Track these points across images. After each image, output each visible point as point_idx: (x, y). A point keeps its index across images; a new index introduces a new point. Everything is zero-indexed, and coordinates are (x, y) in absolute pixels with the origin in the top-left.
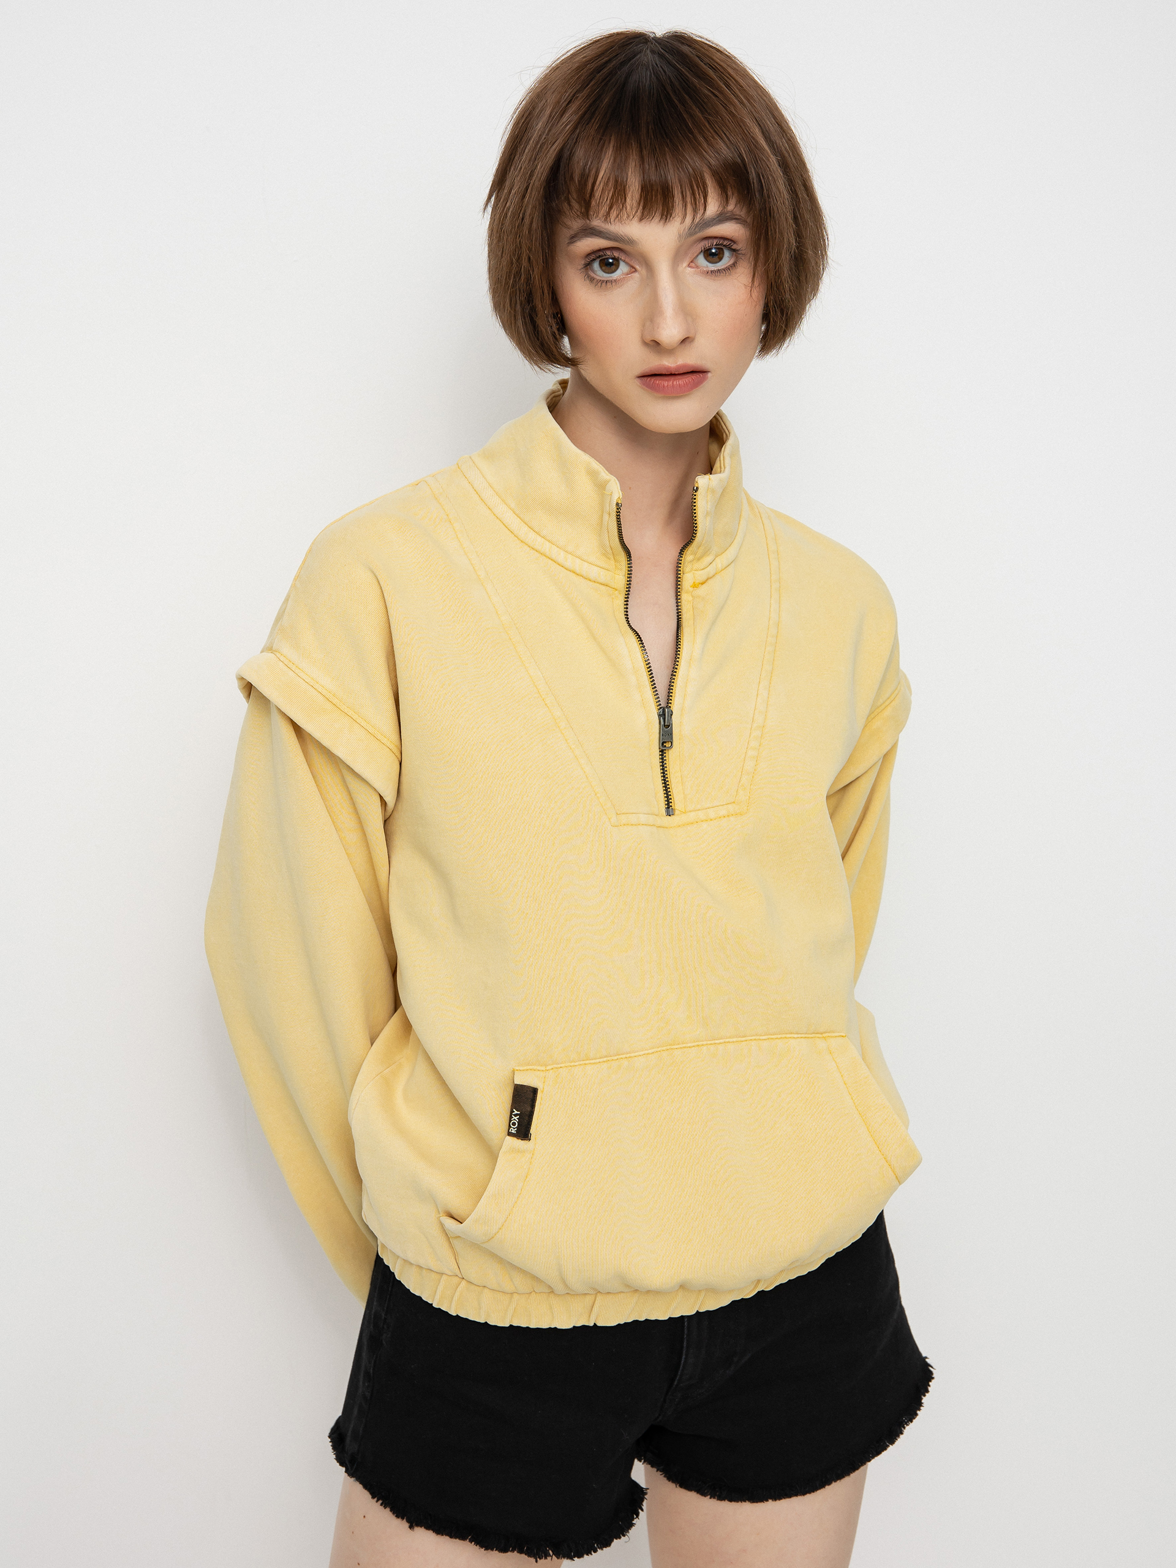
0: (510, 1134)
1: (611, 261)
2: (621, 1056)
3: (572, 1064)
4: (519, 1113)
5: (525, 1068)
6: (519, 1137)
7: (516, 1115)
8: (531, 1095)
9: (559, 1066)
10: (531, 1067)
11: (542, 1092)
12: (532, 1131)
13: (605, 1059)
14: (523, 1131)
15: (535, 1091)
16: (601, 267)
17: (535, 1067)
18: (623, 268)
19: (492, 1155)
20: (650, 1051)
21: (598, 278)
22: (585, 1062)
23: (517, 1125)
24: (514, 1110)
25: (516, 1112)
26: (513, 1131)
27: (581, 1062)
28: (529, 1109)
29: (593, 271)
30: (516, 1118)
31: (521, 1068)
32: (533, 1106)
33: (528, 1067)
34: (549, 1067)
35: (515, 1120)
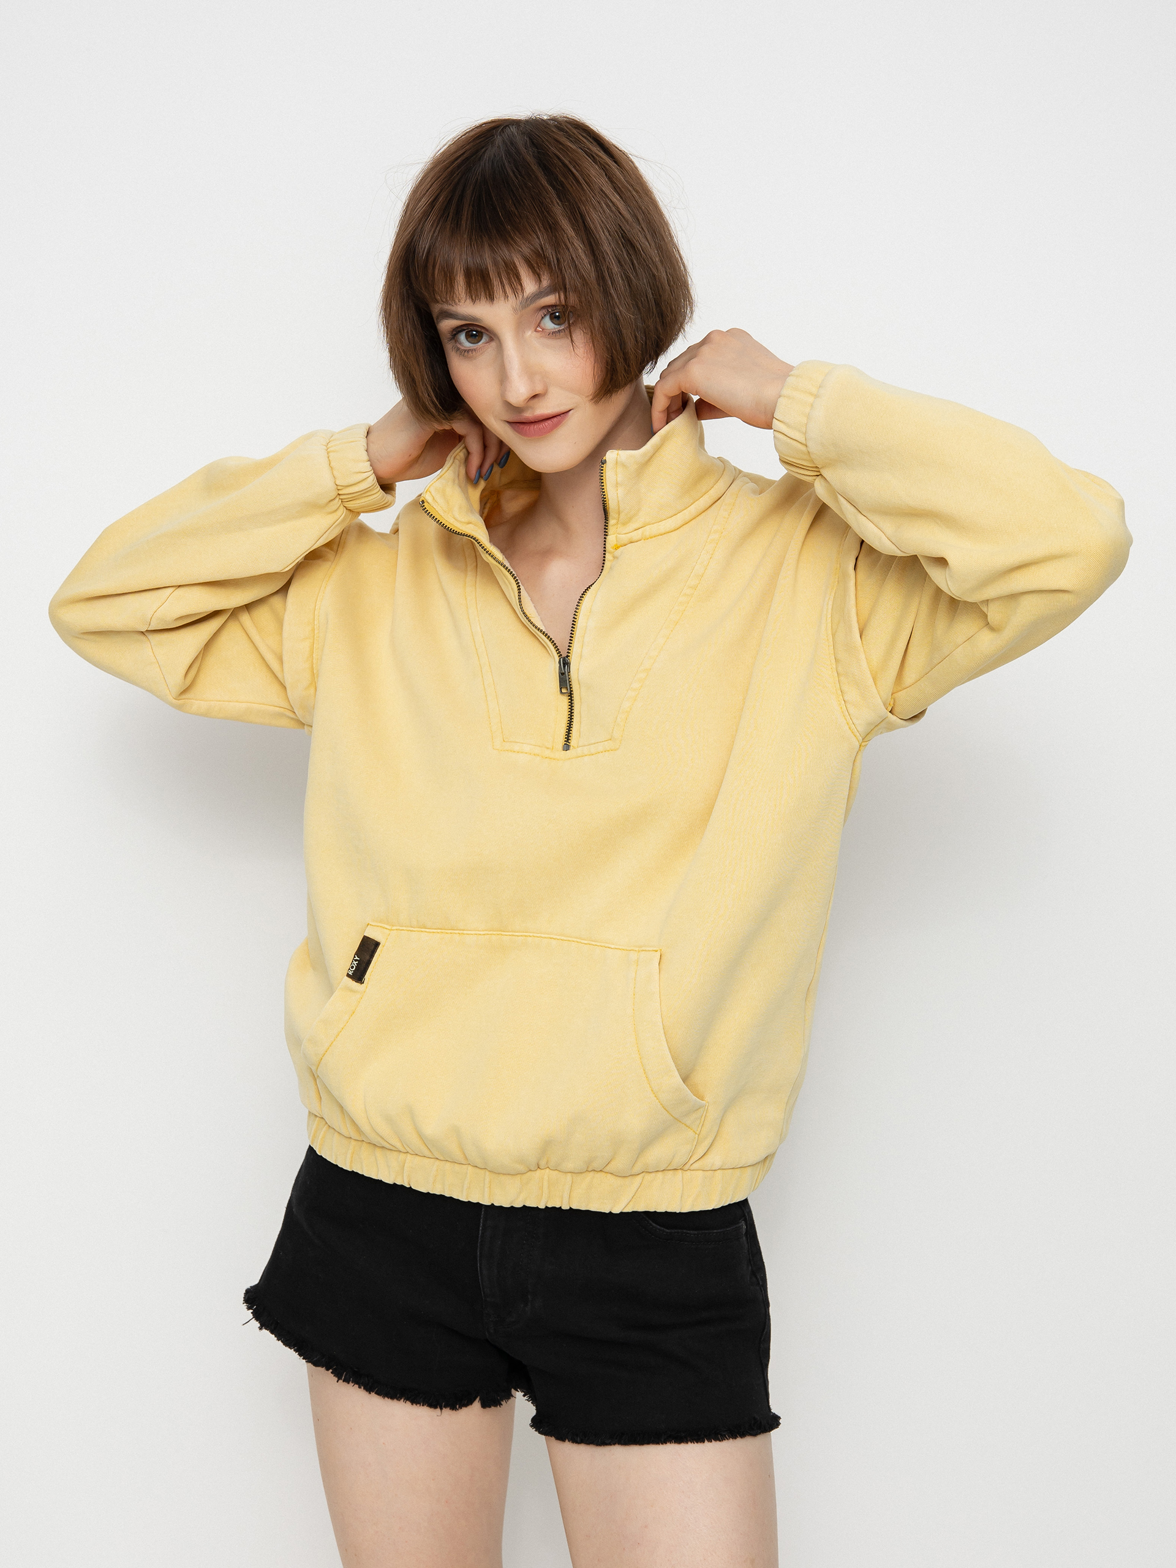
0: (348, 975)
1: (474, 333)
2: (455, 931)
3: (412, 929)
4: (360, 959)
5: (377, 924)
6: (355, 979)
8: (373, 947)
9: (402, 928)
10: (381, 924)
11: (383, 947)
12: (367, 976)
13: (439, 931)
14: (359, 974)
15: (377, 945)
16: (467, 339)
17: (384, 926)
18: (485, 339)
19: (330, 990)
20: (481, 932)
21: (463, 348)
22: (421, 929)
23: (354, 969)
24: (356, 956)
26: (353, 975)
27: (419, 929)
28: (368, 957)
29: (460, 344)
30: (357, 963)
31: (374, 924)
32: (372, 956)
35: (355, 965)
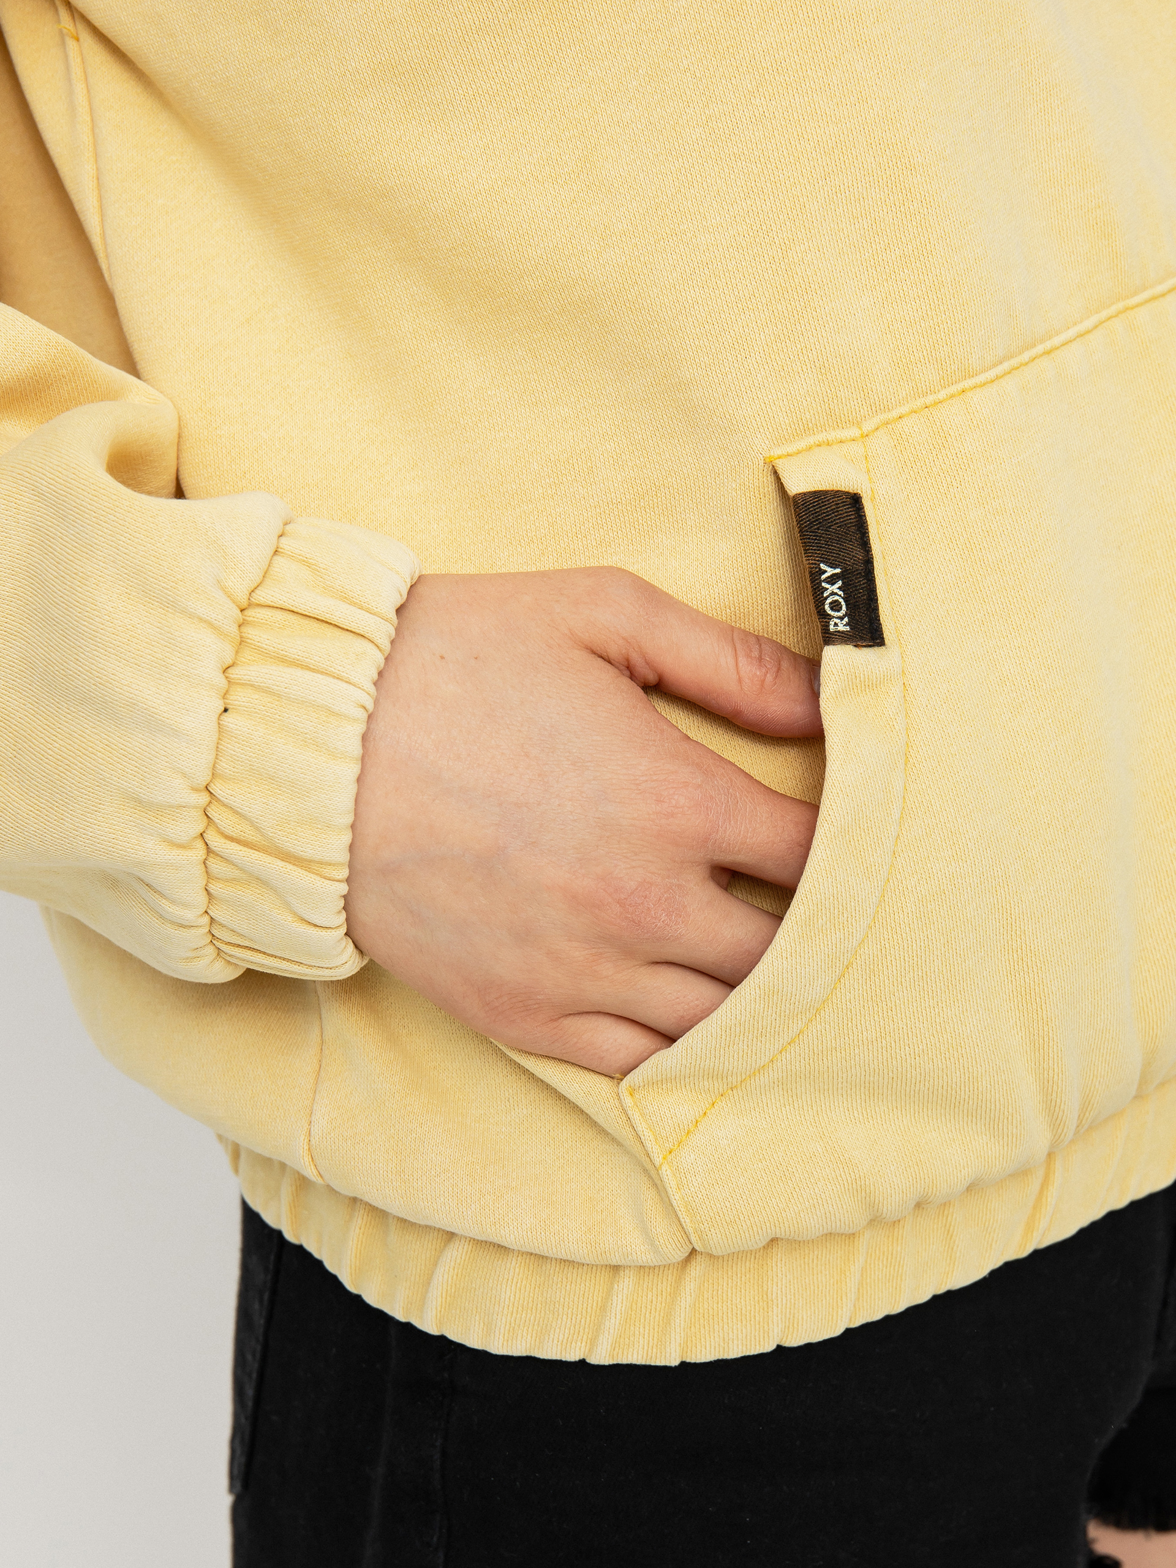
3: (930, 399)
4: (838, 571)
5: (801, 444)
6: (862, 639)
7: (832, 580)
8: (850, 516)
9: (895, 414)
10: (821, 437)
11: (873, 499)
15: (855, 501)
17: (833, 435)
20: (1088, 324)
22: (960, 386)
23: (840, 609)
24: (822, 566)
25: (830, 572)
26: (841, 628)
27: (953, 389)
30: (835, 588)
31: (791, 448)
33: (812, 440)
34: (867, 426)
35: (833, 594)
